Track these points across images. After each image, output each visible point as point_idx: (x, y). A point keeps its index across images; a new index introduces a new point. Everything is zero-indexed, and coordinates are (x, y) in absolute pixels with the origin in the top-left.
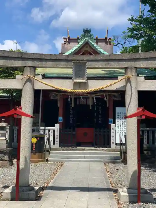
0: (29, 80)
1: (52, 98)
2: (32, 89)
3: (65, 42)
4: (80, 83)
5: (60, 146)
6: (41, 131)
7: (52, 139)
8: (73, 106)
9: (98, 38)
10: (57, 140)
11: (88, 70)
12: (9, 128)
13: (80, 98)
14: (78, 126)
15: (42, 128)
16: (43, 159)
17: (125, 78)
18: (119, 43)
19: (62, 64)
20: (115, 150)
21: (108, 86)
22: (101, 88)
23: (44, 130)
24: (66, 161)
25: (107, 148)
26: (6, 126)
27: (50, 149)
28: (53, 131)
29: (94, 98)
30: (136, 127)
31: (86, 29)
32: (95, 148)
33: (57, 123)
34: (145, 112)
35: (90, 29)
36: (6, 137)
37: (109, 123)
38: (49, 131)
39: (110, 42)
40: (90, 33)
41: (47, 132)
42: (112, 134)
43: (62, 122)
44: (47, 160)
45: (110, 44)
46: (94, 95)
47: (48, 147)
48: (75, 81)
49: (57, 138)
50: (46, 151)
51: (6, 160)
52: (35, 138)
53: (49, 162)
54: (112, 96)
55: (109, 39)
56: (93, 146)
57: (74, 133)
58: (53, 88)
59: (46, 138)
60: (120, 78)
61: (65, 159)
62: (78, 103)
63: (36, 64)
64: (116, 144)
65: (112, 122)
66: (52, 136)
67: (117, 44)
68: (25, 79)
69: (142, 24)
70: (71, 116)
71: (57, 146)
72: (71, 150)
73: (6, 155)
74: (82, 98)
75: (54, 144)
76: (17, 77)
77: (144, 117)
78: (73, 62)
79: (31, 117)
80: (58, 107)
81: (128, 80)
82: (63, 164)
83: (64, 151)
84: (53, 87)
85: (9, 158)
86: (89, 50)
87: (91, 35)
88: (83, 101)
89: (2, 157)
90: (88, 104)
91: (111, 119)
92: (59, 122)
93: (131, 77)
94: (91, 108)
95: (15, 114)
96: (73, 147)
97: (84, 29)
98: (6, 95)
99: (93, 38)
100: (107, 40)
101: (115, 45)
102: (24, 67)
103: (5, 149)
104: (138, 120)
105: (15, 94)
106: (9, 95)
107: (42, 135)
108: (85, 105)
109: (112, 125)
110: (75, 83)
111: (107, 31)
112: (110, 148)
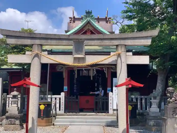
0: (37, 55)
1: (58, 70)
2: (39, 63)
3: (70, 21)
4: (79, 58)
5: (65, 112)
6: (48, 99)
7: (58, 105)
8: (76, 77)
9: (99, 18)
10: (63, 106)
11: (85, 47)
12: (20, 97)
13: (82, 70)
14: (81, 95)
15: (49, 96)
16: (50, 123)
17: (116, 54)
18: (118, 22)
19: (65, 42)
20: (113, 115)
21: (103, 61)
22: (97, 62)
23: (51, 98)
24: (70, 125)
25: (105, 113)
26: (17, 95)
27: (56, 114)
28: (59, 99)
29: (95, 70)
30: (125, 94)
31: (87, 11)
32: (95, 114)
33: (63, 91)
34: (131, 82)
35: (91, 11)
36: (17, 104)
37: (108, 92)
38: (56, 98)
39: (110, 21)
40: (92, 14)
41: (53, 100)
42: (110, 102)
43: (67, 91)
44: (53, 125)
45: (110, 23)
46: (95, 67)
47: (55, 112)
48: (75, 56)
49: (63, 105)
50: (52, 116)
51: (18, 125)
52: (43, 105)
53: (55, 126)
54: (110, 68)
55: (108, 19)
56: (93, 112)
57: (77, 100)
58: (57, 63)
59: (53, 105)
60: (112, 54)
61: (69, 123)
62: (81, 75)
63: (43, 42)
64: (114, 110)
65: (110, 91)
66: (58, 103)
67: (117, 23)
68: (34, 55)
69: (135, 7)
70: (75, 86)
71: (62, 112)
72: (74, 115)
73: (17, 120)
74: (84, 70)
75: (60, 110)
76: (27, 53)
77: (130, 86)
78: (73, 41)
79: (38, 86)
80: (64, 78)
81: (119, 56)
82: (67, 128)
83: (69, 116)
84: (56, 61)
85: (20, 122)
86: (91, 28)
87: (92, 16)
88: (85, 73)
89: (14, 122)
90: (89, 75)
91: (109, 89)
92: (64, 91)
93: (121, 53)
94: (92, 79)
95: (24, 84)
96: (76, 113)
97: (86, 11)
98: (18, 67)
99: (94, 18)
100: (107, 19)
101: (114, 23)
102: (33, 44)
103: (17, 115)
104: (127, 89)
105: (26, 66)
106: (20, 68)
107: (49, 102)
108: (87, 76)
109: (110, 93)
110: (75, 58)
111: (107, 12)
112: (109, 113)
